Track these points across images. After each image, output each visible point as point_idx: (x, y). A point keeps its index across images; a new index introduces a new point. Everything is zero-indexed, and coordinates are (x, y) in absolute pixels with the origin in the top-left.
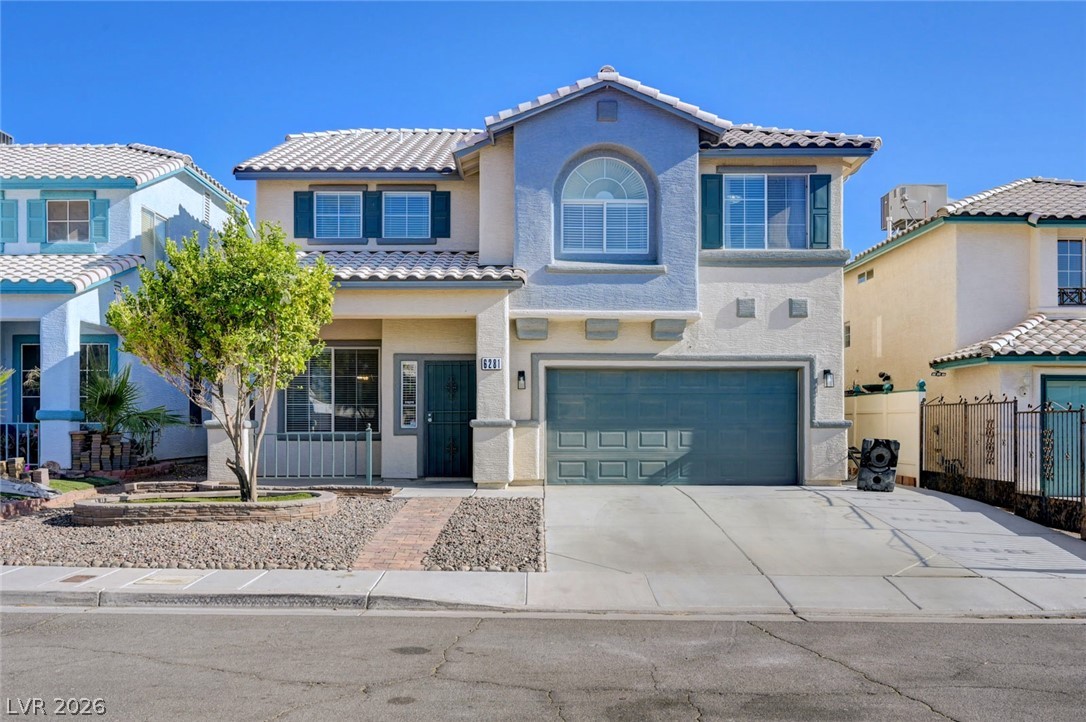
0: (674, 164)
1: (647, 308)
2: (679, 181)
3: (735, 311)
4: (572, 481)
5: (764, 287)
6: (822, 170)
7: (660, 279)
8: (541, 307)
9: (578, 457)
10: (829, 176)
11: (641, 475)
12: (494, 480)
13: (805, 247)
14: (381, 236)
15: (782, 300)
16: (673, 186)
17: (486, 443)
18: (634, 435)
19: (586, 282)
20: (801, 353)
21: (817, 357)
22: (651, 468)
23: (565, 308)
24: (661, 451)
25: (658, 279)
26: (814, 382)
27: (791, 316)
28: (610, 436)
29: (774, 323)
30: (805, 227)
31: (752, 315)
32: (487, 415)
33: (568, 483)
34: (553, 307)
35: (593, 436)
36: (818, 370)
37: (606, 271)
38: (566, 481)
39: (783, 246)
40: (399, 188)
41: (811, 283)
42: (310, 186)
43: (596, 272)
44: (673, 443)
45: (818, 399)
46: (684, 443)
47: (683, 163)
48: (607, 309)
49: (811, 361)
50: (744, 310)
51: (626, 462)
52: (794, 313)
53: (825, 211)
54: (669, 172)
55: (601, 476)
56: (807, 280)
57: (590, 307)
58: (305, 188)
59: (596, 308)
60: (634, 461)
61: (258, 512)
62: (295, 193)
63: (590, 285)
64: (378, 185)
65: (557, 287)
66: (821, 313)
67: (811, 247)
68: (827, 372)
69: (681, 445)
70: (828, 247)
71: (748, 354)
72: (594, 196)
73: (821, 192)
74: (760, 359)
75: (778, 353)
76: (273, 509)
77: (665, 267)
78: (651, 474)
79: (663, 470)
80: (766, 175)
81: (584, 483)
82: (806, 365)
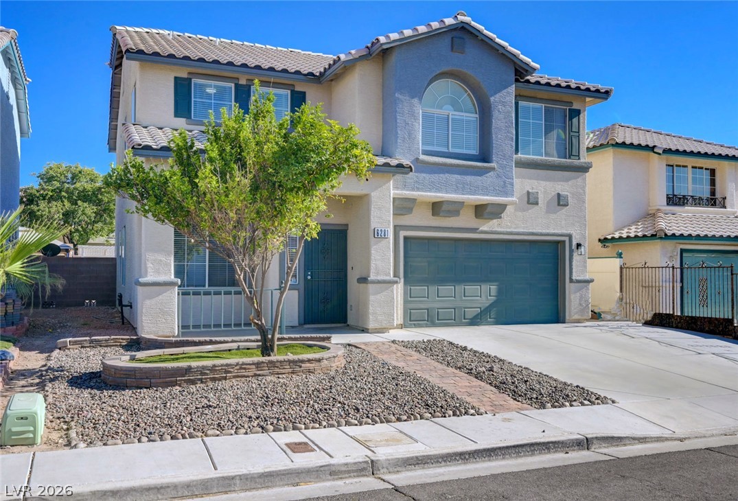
0: (500, 91)
1: (483, 195)
2: (504, 104)
3: (526, 199)
4: (419, 324)
5: (543, 183)
6: (576, 106)
7: (491, 173)
8: (413, 190)
9: (422, 306)
10: (580, 110)
11: (464, 319)
12: (384, 326)
13: (565, 158)
15: (553, 194)
16: (500, 107)
17: (378, 297)
18: (460, 288)
19: (444, 173)
20: (565, 232)
21: (574, 234)
22: (472, 313)
23: (430, 191)
24: (477, 300)
25: (490, 174)
26: (571, 251)
27: (559, 205)
28: (447, 289)
29: (549, 210)
30: (565, 144)
31: (537, 203)
32: (378, 273)
33: (416, 326)
34: (422, 190)
35: (433, 289)
36: (574, 243)
37: (458, 166)
38: (414, 324)
39: (553, 157)
40: (264, 84)
41: (570, 183)
42: (189, 73)
43: (451, 165)
44: (483, 294)
45: (574, 263)
46: (491, 294)
47: (505, 91)
48: (457, 193)
49: (570, 236)
50: (531, 200)
51: (455, 309)
52: (561, 203)
53: (577, 134)
54: (497, 96)
55: (438, 320)
56: (567, 180)
57: (447, 192)
58: (185, 75)
59: (451, 193)
60: (460, 308)
62: (176, 78)
63: (447, 175)
64: (246, 79)
65: (424, 175)
66: (575, 204)
67: (570, 158)
68: (579, 245)
69: (490, 296)
70: (579, 159)
71: (534, 231)
72: (441, 108)
73: (575, 120)
74: (542, 234)
75: (552, 231)
77: (493, 165)
78: (470, 317)
79: (478, 315)
80: (543, 105)
81: (427, 326)
82: (567, 239)
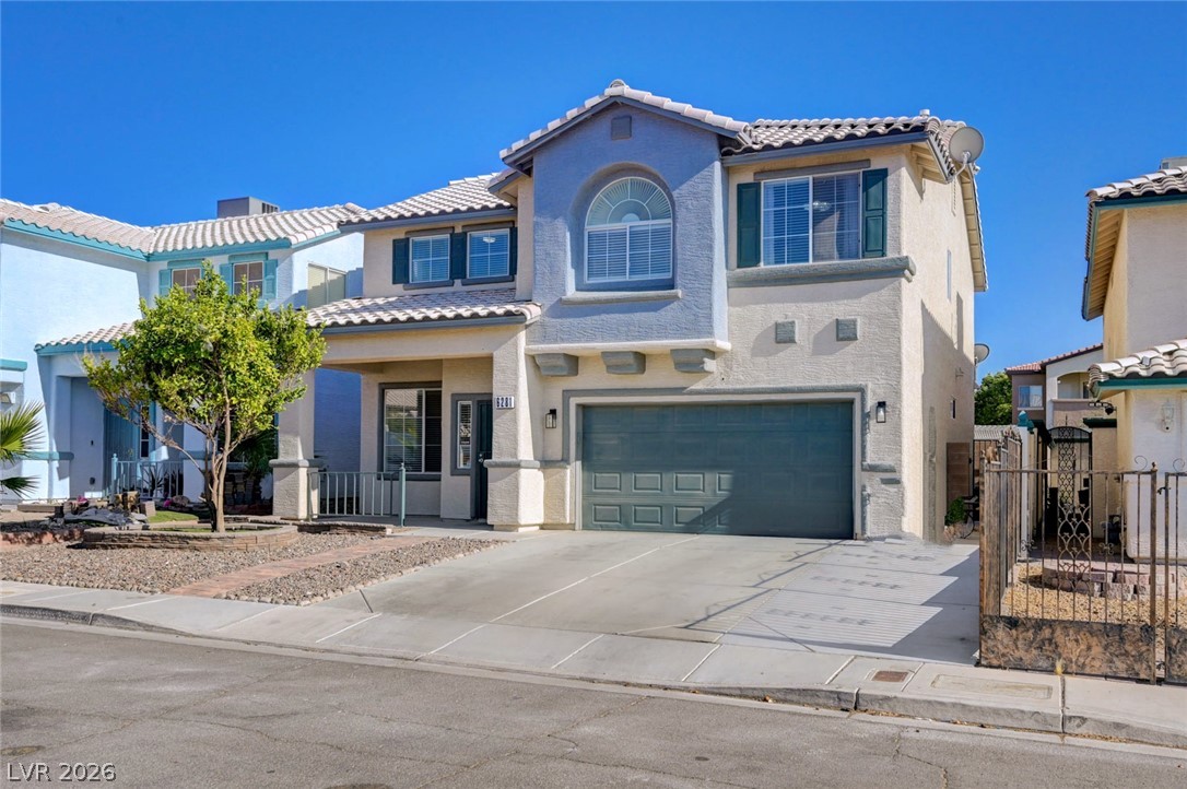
0: (690, 176)
1: (659, 338)
2: (695, 195)
3: (773, 335)
4: (607, 526)
5: (806, 306)
6: (876, 165)
7: (675, 305)
8: (556, 341)
9: (612, 501)
10: (886, 170)
11: (677, 522)
12: (506, 522)
13: (857, 257)
14: (465, 277)
15: (827, 321)
16: (689, 202)
17: (498, 484)
18: (669, 478)
19: (599, 314)
20: (850, 382)
21: (870, 385)
22: (688, 514)
23: (579, 342)
24: (698, 495)
25: (672, 305)
26: (866, 416)
27: (838, 339)
28: (649, 478)
29: (819, 348)
30: (858, 233)
31: (792, 341)
32: (501, 454)
33: (603, 528)
34: (568, 341)
35: (629, 477)
36: (871, 402)
37: (618, 300)
38: (601, 526)
39: (831, 258)
40: (484, 227)
41: (863, 299)
42: (409, 233)
43: (608, 301)
44: (710, 487)
45: (869, 437)
46: (722, 487)
47: (699, 175)
48: (620, 340)
49: (862, 390)
50: (783, 335)
51: (661, 507)
52: (841, 336)
53: (880, 213)
54: (684, 186)
55: (635, 521)
56: (859, 295)
57: (603, 340)
58: (403, 236)
59: (610, 341)
60: (669, 506)
61: (195, 542)
62: (394, 241)
63: (604, 316)
64: (463, 226)
65: (571, 320)
66: (875, 334)
67: (864, 257)
68: (882, 405)
69: (720, 490)
70: (883, 255)
71: (789, 385)
72: (620, 220)
73: (875, 190)
74: (801, 390)
75: (824, 383)
76: (207, 539)
77: (679, 292)
78: (687, 521)
79: (699, 517)
80: (811, 177)
81: (619, 529)
82: (856, 396)
